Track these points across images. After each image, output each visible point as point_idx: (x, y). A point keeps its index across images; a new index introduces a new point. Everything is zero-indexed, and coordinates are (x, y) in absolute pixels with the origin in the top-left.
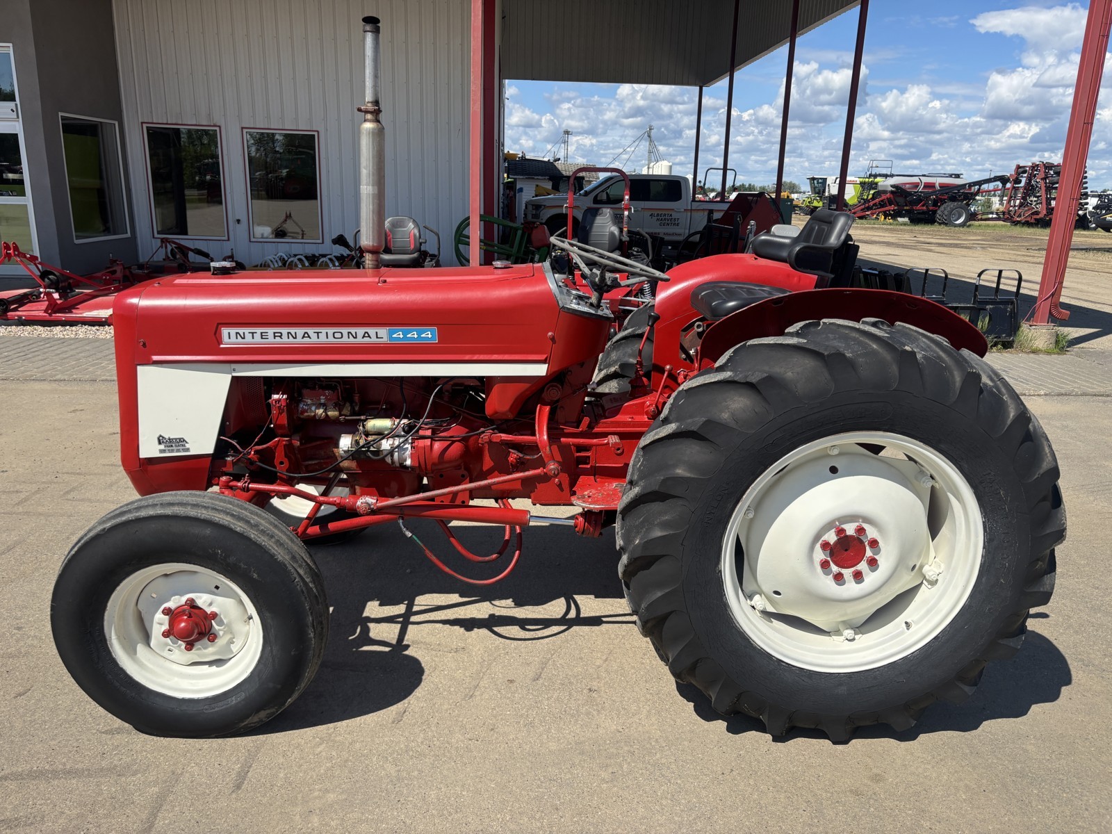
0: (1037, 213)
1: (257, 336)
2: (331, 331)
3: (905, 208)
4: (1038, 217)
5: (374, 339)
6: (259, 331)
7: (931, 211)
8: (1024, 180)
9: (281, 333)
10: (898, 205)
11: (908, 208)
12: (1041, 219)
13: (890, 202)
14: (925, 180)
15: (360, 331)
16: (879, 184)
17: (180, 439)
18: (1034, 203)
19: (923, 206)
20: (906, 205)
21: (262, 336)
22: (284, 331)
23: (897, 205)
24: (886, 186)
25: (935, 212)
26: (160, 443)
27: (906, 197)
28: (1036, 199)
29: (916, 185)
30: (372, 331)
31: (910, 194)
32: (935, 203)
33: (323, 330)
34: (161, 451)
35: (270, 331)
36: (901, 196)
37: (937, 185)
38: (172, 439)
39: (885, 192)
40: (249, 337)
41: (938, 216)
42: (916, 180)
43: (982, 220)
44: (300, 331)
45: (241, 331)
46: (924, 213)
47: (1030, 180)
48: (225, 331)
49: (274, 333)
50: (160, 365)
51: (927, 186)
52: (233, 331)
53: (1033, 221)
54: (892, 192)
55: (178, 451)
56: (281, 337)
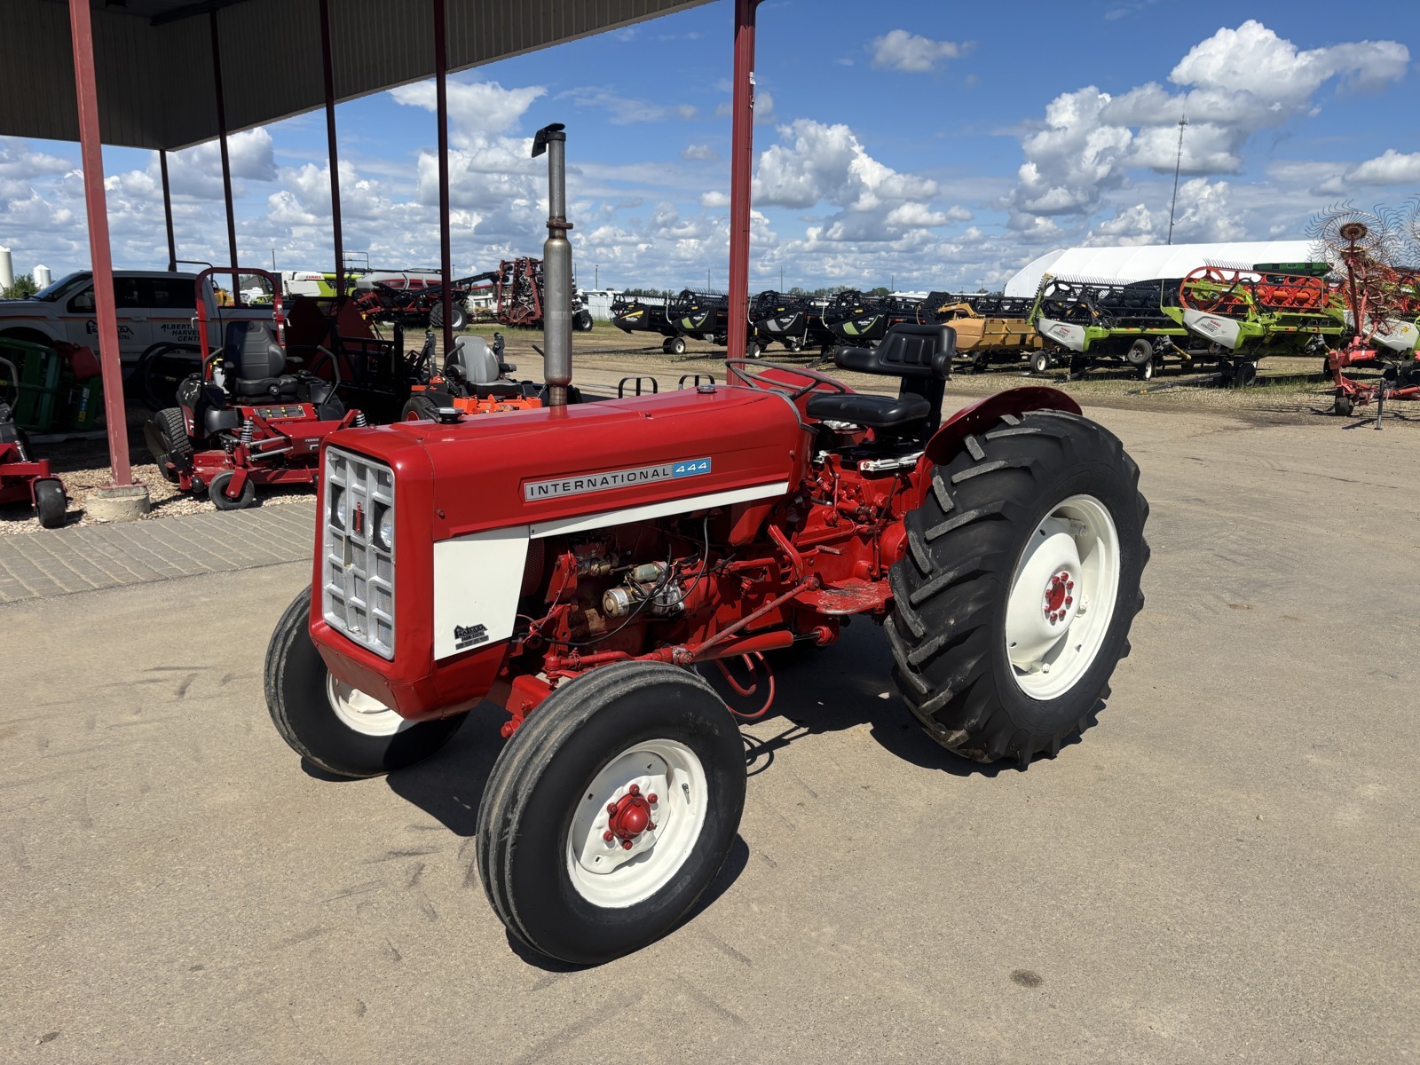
0: (532, 314)
1: (560, 488)
2: (625, 473)
3: (394, 309)
4: (534, 318)
5: (661, 478)
6: (561, 482)
7: (423, 312)
8: (511, 278)
9: (582, 482)
10: (385, 307)
11: (396, 309)
12: (537, 320)
13: (375, 303)
14: (410, 276)
15: (650, 470)
16: (357, 280)
17: (478, 626)
18: (526, 303)
19: (413, 306)
20: (394, 307)
21: (564, 487)
22: (585, 478)
23: (383, 305)
24: (367, 283)
25: (427, 314)
26: (457, 637)
27: (392, 297)
28: (527, 298)
29: (401, 283)
30: (660, 468)
31: (396, 293)
32: (426, 302)
33: (619, 473)
34: (459, 646)
35: (572, 481)
36: (387, 295)
37: (424, 283)
38: (470, 628)
39: (366, 291)
40: (551, 489)
41: (432, 318)
42: (399, 276)
43: (478, 322)
44: (598, 477)
45: (544, 484)
46: (415, 315)
47: (518, 279)
48: (528, 487)
49: (576, 482)
50: (458, 538)
51: (415, 283)
52: (535, 485)
53: (529, 323)
54: (375, 290)
55: (476, 642)
56: (581, 486)
